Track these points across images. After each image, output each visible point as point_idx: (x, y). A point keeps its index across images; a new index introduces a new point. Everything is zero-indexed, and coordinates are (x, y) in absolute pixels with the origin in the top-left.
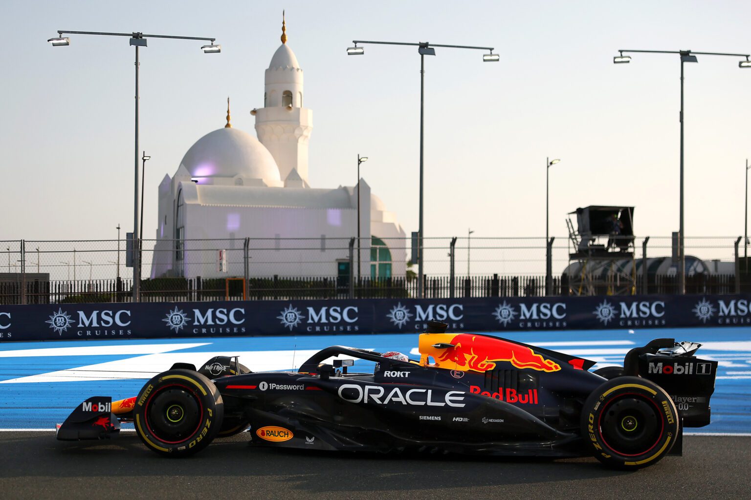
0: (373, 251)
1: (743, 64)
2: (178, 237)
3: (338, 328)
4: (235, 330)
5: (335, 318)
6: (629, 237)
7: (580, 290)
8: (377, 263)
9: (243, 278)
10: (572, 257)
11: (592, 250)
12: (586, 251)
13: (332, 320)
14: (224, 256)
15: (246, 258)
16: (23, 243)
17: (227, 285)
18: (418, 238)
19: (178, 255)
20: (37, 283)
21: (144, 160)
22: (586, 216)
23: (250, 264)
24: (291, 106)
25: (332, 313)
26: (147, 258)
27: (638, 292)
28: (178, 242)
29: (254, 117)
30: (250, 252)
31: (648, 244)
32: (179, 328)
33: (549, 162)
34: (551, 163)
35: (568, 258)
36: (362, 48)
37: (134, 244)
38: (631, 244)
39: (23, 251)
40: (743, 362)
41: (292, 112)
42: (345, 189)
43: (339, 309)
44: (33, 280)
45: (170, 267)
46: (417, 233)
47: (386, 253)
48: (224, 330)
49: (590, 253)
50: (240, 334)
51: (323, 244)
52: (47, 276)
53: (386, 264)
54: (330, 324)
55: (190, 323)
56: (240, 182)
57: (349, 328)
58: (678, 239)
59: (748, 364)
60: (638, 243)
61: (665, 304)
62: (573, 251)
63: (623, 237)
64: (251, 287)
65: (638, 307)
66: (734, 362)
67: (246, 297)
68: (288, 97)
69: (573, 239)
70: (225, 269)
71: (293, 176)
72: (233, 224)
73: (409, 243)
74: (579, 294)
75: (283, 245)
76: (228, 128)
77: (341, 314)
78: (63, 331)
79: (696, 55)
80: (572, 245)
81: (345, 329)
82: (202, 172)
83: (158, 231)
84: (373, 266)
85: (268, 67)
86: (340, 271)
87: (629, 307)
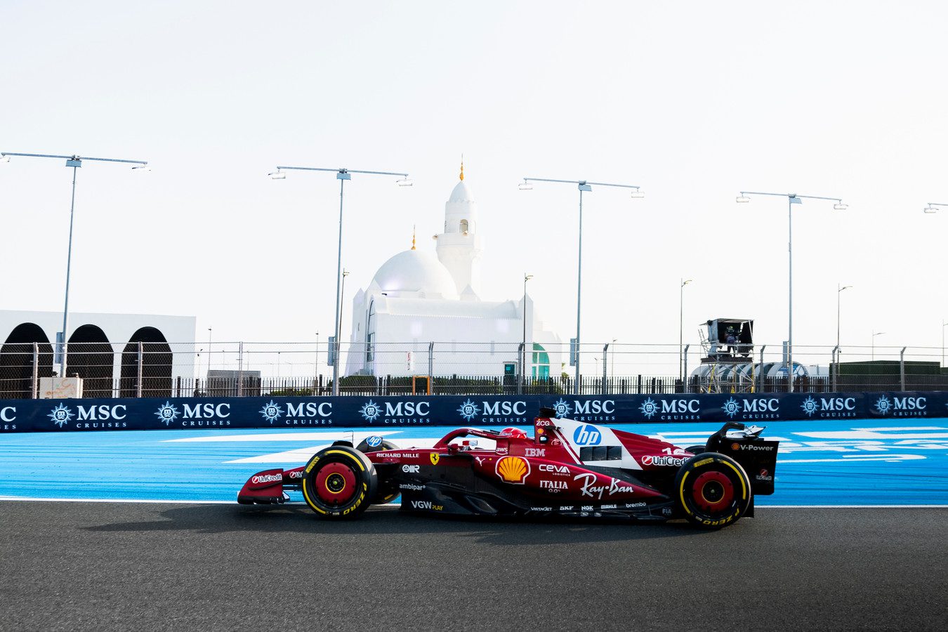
0: (535, 355)
1: (836, 207)
2: (369, 340)
3: (509, 420)
4: (421, 421)
5: (507, 411)
6: (749, 345)
7: (710, 389)
8: (537, 365)
9: (426, 377)
10: (704, 361)
11: (719, 355)
12: (715, 356)
13: (504, 413)
14: (412, 357)
15: (431, 359)
16: (241, 344)
17: (414, 382)
18: (575, 344)
19: (369, 358)
20: (251, 378)
21: (344, 276)
22: (715, 327)
23: (433, 365)
24: (466, 232)
25: (504, 406)
26: (343, 358)
27: (756, 391)
28: (369, 345)
29: (435, 241)
30: (433, 353)
31: (764, 352)
32: (373, 419)
33: (683, 282)
34: (685, 283)
35: (700, 361)
36: (531, 184)
37: (334, 346)
38: (751, 351)
39: (240, 351)
40: (852, 447)
41: (468, 237)
42: (512, 303)
43: (510, 403)
44: (248, 376)
45: (361, 367)
46: (575, 340)
47: (545, 357)
48: (411, 421)
49: (718, 358)
50: (425, 424)
51: (493, 348)
52: (258, 373)
53: (545, 366)
54: (502, 416)
55: (382, 415)
56: (423, 296)
57: (518, 420)
58: (787, 347)
59: (856, 449)
60: (757, 350)
61: (779, 401)
62: (705, 356)
63: (745, 345)
64: (434, 384)
65: (757, 402)
66: (846, 447)
67: (430, 392)
68: (465, 224)
69: (704, 346)
70: (412, 368)
71: (468, 291)
72: (416, 331)
73: (568, 348)
74: (708, 392)
75: (458, 348)
76: (413, 250)
77: (512, 407)
78: (274, 420)
79: (801, 198)
80: (703, 351)
81: (515, 420)
82: (391, 286)
83: (352, 337)
84: (535, 368)
85: (448, 199)
86: (506, 372)
87: (750, 403)
